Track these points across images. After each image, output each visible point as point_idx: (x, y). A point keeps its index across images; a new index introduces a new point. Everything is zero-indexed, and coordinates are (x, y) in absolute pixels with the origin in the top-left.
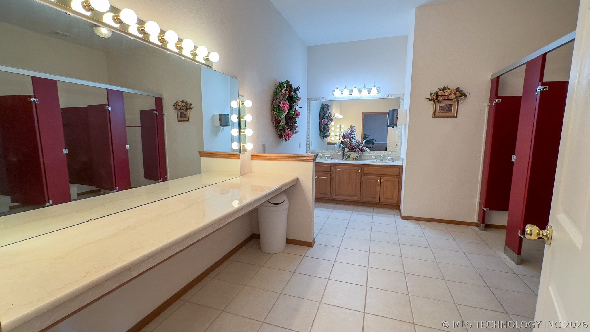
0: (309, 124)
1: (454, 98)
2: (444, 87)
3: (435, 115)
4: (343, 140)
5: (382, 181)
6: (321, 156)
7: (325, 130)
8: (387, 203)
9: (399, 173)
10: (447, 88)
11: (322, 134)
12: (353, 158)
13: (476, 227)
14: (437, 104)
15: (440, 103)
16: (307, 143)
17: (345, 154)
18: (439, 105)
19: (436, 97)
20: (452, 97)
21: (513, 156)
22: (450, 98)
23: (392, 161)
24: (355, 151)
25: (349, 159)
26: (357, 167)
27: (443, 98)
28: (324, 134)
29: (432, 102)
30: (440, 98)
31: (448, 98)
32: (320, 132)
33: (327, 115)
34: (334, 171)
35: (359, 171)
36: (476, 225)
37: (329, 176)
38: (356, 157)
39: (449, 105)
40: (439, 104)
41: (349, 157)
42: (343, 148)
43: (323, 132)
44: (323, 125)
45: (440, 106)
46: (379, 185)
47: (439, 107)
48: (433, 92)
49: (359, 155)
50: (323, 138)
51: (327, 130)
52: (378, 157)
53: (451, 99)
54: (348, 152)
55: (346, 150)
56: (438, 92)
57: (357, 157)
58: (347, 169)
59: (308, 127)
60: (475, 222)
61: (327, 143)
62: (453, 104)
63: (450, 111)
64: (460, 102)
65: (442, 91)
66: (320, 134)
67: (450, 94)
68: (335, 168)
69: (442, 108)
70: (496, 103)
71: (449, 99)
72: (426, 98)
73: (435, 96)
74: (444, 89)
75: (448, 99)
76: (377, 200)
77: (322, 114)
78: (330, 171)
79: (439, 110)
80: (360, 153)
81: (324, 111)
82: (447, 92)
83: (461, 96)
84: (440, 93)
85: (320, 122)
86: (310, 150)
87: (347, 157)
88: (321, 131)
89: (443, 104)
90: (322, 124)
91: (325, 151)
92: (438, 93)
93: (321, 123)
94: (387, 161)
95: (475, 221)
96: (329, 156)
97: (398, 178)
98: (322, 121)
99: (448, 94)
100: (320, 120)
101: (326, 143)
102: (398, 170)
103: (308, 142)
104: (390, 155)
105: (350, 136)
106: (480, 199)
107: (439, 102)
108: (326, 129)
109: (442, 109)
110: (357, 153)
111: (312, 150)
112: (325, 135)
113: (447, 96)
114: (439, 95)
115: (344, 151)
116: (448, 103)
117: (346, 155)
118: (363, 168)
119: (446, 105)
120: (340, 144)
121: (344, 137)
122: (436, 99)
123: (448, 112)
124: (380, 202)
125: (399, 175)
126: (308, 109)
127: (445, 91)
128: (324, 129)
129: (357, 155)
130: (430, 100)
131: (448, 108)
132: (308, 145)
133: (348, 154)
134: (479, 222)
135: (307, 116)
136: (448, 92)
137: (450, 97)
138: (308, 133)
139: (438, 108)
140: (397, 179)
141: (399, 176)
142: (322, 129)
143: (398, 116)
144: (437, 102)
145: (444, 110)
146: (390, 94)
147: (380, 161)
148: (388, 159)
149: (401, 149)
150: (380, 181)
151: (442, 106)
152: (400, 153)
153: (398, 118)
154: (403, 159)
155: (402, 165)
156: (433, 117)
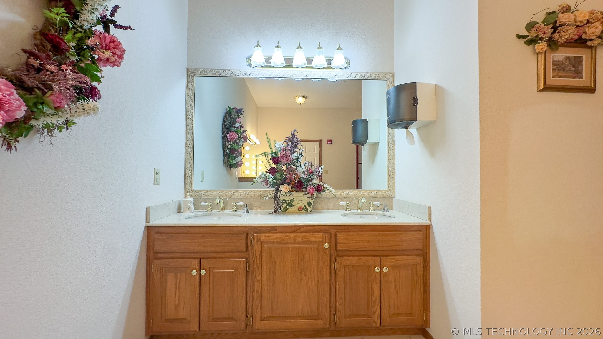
0: (193, 128)
3: (544, 85)
4: (275, 166)
5: (385, 270)
6: (222, 205)
7: (233, 153)
8: (398, 326)
10: (572, 10)
11: (228, 160)
12: (300, 208)
14: (547, 54)
15: (554, 51)
16: (186, 173)
17: (282, 198)
18: (553, 57)
19: (551, 29)
20: (595, 29)
22: (585, 36)
23: (384, 211)
24: (303, 191)
25: (290, 209)
26: (319, 236)
27: (572, 33)
28: (231, 161)
31: (580, 34)
32: (224, 156)
33: (237, 125)
34: (257, 248)
35: (327, 246)
37: (242, 265)
38: (307, 206)
39: (574, 57)
40: (552, 54)
41: (290, 204)
42: (274, 185)
43: (229, 157)
44: (230, 143)
45: (556, 60)
46: (378, 281)
47: (554, 61)
49: (313, 200)
50: (230, 168)
51: (236, 154)
52: (352, 203)
54: (288, 194)
55: (284, 188)
56: (558, 15)
57: (309, 204)
58: (291, 243)
59: (189, 136)
61: (238, 179)
62: (584, 57)
63: (578, 73)
64: (601, 52)
65: (567, 13)
66: (224, 161)
67: (588, 22)
68: (259, 240)
69: (559, 65)
72: (517, 36)
73: (551, 26)
74: (568, 9)
75: (576, 41)
76: (374, 322)
77: (227, 124)
78: (244, 249)
79: (554, 70)
80: (315, 194)
81: (231, 118)
82: (582, 16)
84: (565, 17)
85: (223, 138)
86: (193, 190)
87: (285, 205)
88: (225, 154)
89: (562, 56)
90: (228, 141)
91: (232, 193)
92: (559, 17)
93: (225, 139)
94: (371, 211)
96: (242, 204)
97: (422, 258)
98: (228, 135)
99: (584, 23)
100: (223, 134)
101: (236, 178)
102: (420, 235)
103: (188, 171)
104: (375, 196)
105: (292, 155)
107: (553, 47)
108: (236, 150)
109: (559, 67)
110: (310, 195)
111: (200, 191)
112: (234, 162)
113: (580, 28)
114: (564, 24)
115: (278, 190)
117: (284, 202)
118: (336, 236)
119: (568, 58)
120: (268, 174)
121: (276, 160)
122: (549, 38)
123: (574, 78)
124: (383, 325)
125: (422, 249)
126: (190, 93)
127: (575, 13)
128: (232, 151)
129: (310, 200)
130: (532, 42)
131: (574, 67)
132: (189, 180)
133: (288, 198)
135: (187, 109)
136: (585, 17)
137: (586, 29)
138: (189, 150)
139: (550, 67)
140: (419, 261)
141: (422, 252)
142: (228, 152)
143: (416, 100)
145: (564, 70)
146: (367, 73)
147: (356, 211)
148: (373, 205)
149: (394, 183)
150: (381, 269)
151: (558, 61)
152: (394, 193)
153: (417, 103)
154: (429, 208)
155: (429, 223)
156: (541, 90)
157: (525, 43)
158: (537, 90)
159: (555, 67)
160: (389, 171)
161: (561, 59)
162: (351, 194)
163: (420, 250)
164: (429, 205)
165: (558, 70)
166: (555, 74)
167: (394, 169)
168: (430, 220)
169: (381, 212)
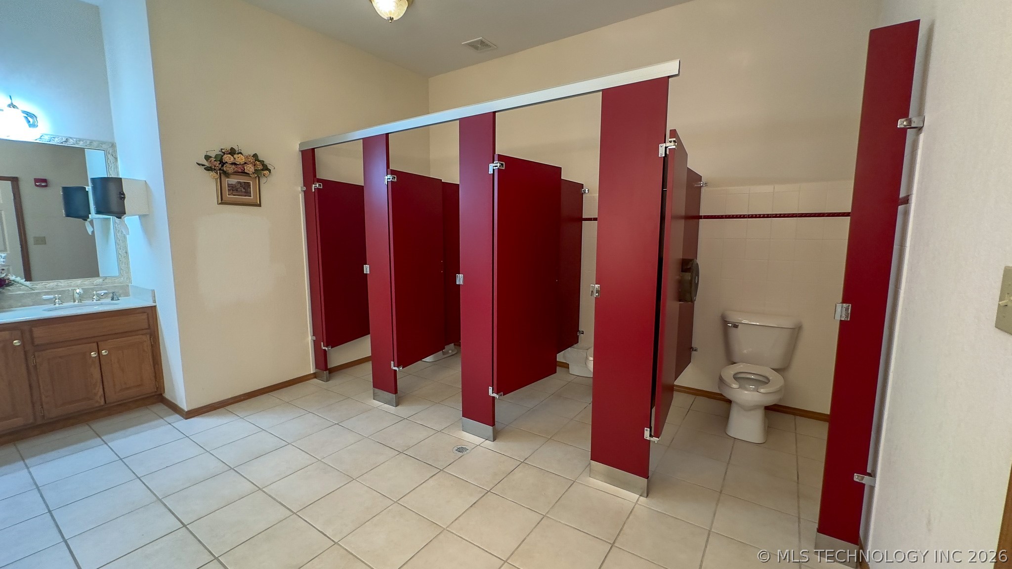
1: (254, 171)
2: (232, 149)
3: (222, 200)
5: (105, 353)
8: (125, 400)
9: (149, 325)
10: (237, 152)
13: (315, 379)
14: (222, 181)
15: (228, 177)
18: (227, 181)
19: (219, 164)
20: (250, 169)
21: (364, 266)
22: (246, 171)
23: (112, 300)
27: (234, 169)
29: (212, 173)
30: (229, 169)
31: (242, 170)
35: (16, 342)
36: (315, 376)
39: (245, 182)
40: (227, 179)
45: (230, 183)
46: (97, 364)
47: (228, 184)
48: (213, 154)
52: (66, 296)
53: (248, 172)
56: (222, 156)
60: (312, 372)
62: (251, 182)
63: (248, 194)
64: (263, 180)
65: (229, 155)
67: (245, 163)
69: (232, 187)
70: (318, 188)
71: (244, 173)
72: (197, 163)
73: (219, 162)
74: (232, 152)
75: (241, 172)
76: (97, 402)
79: (228, 190)
82: (240, 159)
83: (262, 170)
84: (227, 158)
89: (233, 180)
92: (223, 158)
94: (95, 301)
95: (312, 369)
97: (148, 336)
99: (242, 163)
102: (145, 316)
104: (102, 285)
106: (315, 333)
107: (227, 175)
109: (233, 189)
113: (240, 166)
114: (227, 163)
116: (243, 179)
118: (31, 331)
119: (240, 183)
122: (220, 169)
123: (245, 196)
124: (107, 402)
125: (149, 328)
127: (236, 156)
130: (208, 169)
131: (244, 189)
134: (318, 370)
136: (242, 160)
137: (245, 168)
139: (226, 187)
140: (146, 338)
141: (149, 331)
143: (124, 194)
144: (222, 175)
145: (237, 190)
146: (71, 138)
147: (72, 303)
148: (98, 295)
149: (128, 268)
150: (99, 353)
151: (232, 184)
152: (129, 278)
153: (124, 198)
154: (153, 291)
155: (154, 304)
156: (219, 204)
157: (205, 169)
158: (218, 202)
159: (229, 188)
160: (120, 256)
161: (234, 183)
162: (62, 285)
163: (146, 329)
164: (152, 288)
165: (233, 190)
166: (230, 193)
167: (126, 253)
168: (155, 301)
169: (109, 300)
